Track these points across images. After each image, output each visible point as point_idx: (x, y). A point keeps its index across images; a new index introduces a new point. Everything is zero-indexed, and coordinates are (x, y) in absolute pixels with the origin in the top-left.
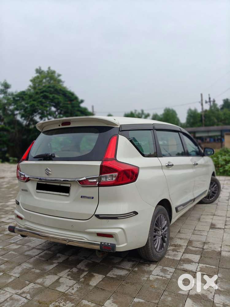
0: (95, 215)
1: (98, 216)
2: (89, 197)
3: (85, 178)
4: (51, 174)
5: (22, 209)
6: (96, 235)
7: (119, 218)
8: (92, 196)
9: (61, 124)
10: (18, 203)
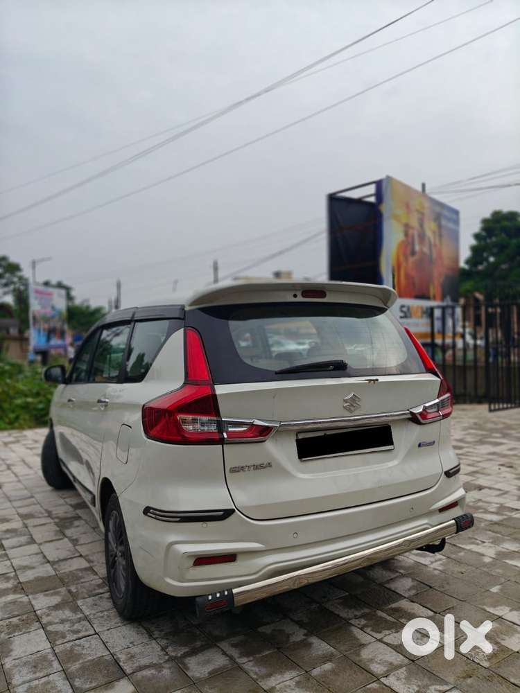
0: (444, 473)
1: (447, 474)
2: (430, 443)
4: (361, 406)
5: (248, 523)
6: (438, 512)
9: (299, 294)
10: (227, 513)
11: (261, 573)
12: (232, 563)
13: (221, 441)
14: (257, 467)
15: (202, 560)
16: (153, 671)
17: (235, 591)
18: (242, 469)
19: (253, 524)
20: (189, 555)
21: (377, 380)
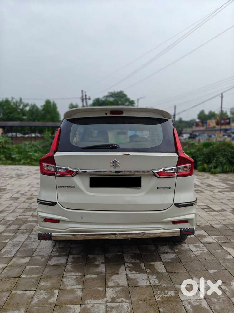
0: (174, 204)
1: (177, 205)
2: (166, 188)
3: (162, 170)
4: (120, 166)
5: (63, 209)
6: (171, 223)
7: (193, 204)
8: (169, 187)
9: (108, 113)
10: (54, 204)
11: (67, 230)
12: (58, 224)
13: (54, 175)
14: (69, 187)
15: (47, 220)
16: (40, 258)
17: (53, 234)
18: (63, 187)
19: (64, 210)
20: (42, 217)
21: (129, 154)
